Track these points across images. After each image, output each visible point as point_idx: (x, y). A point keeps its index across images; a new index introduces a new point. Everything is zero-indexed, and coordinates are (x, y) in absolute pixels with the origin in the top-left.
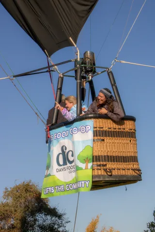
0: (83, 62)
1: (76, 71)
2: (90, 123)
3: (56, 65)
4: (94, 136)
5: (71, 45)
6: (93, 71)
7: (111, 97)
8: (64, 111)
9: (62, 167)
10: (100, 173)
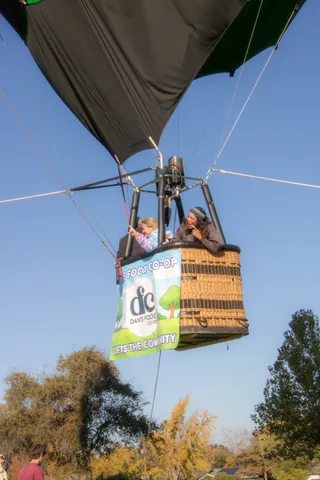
0: (168, 170)
1: (157, 184)
2: (176, 255)
3: (130, 174)
4: (182, 272)
5: (150, 146)
6: (181, 183)
7: (205, 219)
8: (140, 238)
9: (138, 317)
10: (190, 324)
